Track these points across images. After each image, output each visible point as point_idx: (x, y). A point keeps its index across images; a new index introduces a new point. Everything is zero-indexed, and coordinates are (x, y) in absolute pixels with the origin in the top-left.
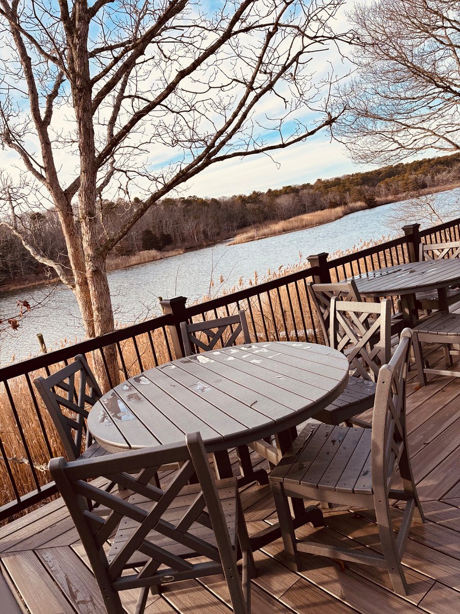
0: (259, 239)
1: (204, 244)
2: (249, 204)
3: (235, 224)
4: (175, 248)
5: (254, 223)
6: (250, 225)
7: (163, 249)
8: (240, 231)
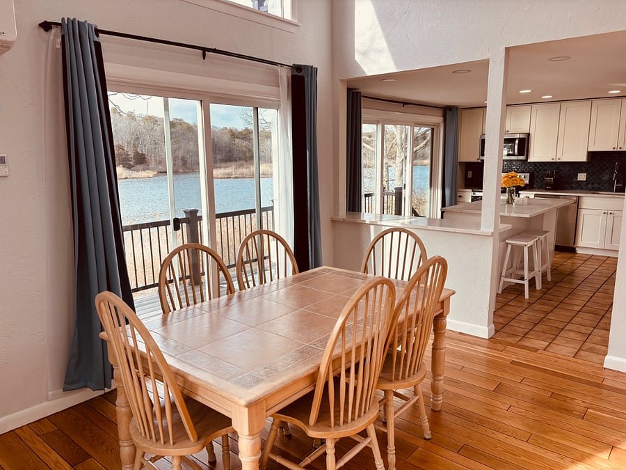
0: (236, 178)
1: (181, 171)
2: (238, 140)
3: (219, 157)
4: (147, 169)
5: (240, 159)
6: (236, 160)
7: (132, 169)
8: (223, 165)
